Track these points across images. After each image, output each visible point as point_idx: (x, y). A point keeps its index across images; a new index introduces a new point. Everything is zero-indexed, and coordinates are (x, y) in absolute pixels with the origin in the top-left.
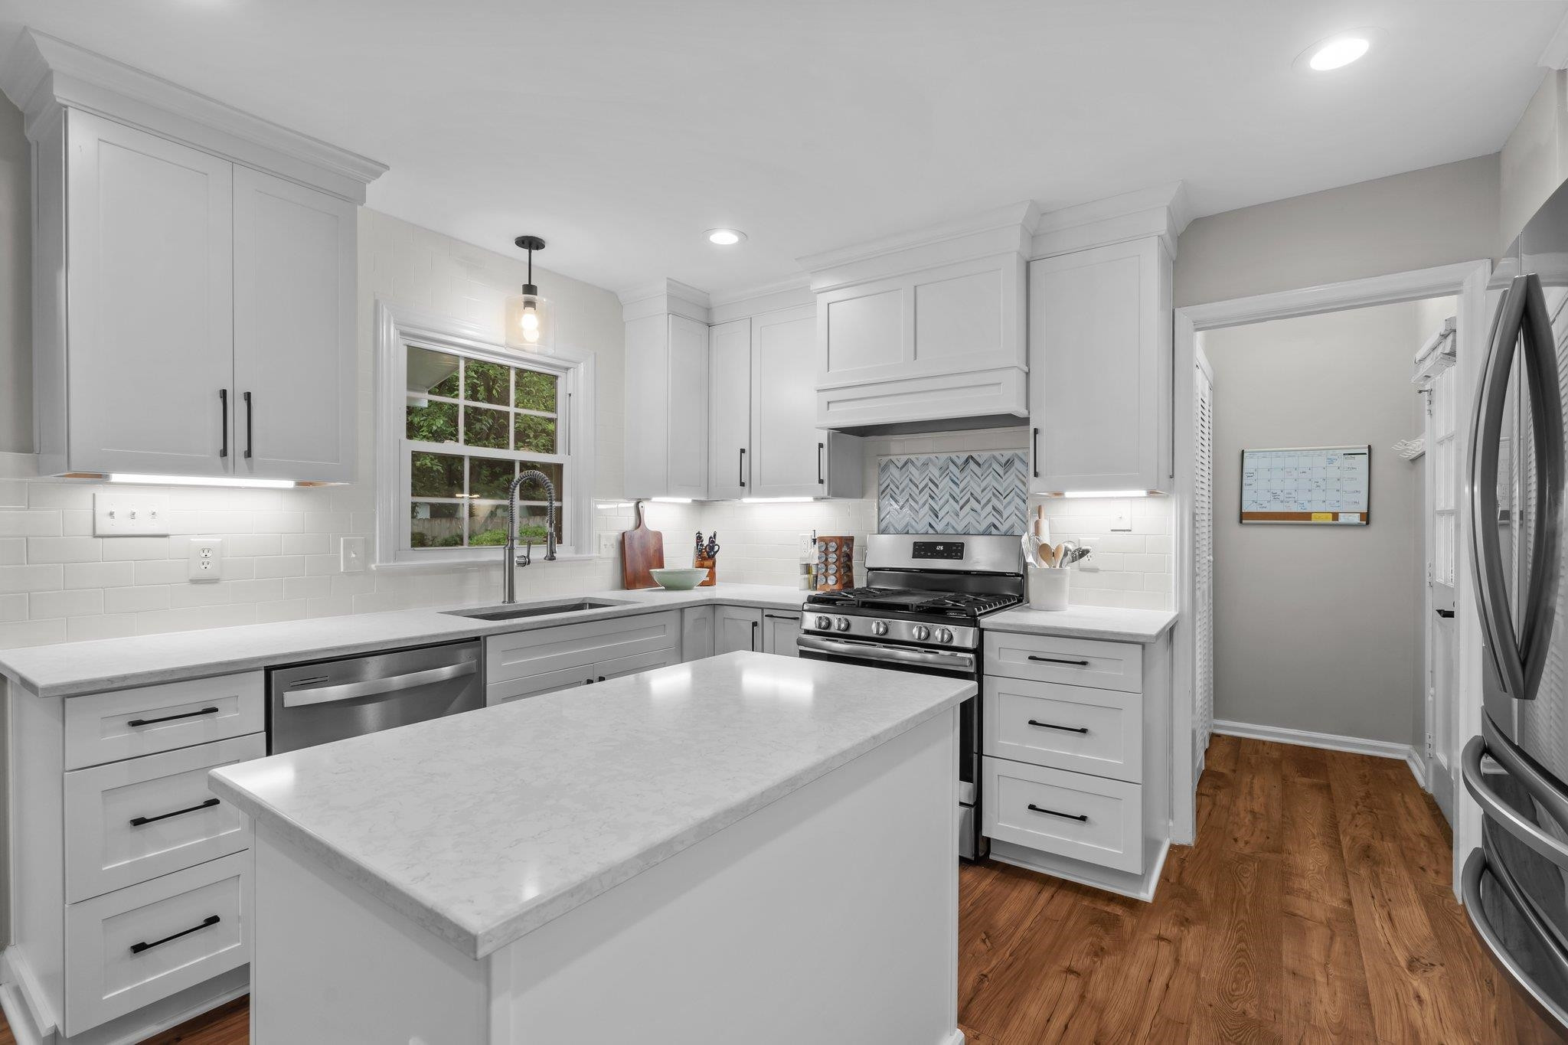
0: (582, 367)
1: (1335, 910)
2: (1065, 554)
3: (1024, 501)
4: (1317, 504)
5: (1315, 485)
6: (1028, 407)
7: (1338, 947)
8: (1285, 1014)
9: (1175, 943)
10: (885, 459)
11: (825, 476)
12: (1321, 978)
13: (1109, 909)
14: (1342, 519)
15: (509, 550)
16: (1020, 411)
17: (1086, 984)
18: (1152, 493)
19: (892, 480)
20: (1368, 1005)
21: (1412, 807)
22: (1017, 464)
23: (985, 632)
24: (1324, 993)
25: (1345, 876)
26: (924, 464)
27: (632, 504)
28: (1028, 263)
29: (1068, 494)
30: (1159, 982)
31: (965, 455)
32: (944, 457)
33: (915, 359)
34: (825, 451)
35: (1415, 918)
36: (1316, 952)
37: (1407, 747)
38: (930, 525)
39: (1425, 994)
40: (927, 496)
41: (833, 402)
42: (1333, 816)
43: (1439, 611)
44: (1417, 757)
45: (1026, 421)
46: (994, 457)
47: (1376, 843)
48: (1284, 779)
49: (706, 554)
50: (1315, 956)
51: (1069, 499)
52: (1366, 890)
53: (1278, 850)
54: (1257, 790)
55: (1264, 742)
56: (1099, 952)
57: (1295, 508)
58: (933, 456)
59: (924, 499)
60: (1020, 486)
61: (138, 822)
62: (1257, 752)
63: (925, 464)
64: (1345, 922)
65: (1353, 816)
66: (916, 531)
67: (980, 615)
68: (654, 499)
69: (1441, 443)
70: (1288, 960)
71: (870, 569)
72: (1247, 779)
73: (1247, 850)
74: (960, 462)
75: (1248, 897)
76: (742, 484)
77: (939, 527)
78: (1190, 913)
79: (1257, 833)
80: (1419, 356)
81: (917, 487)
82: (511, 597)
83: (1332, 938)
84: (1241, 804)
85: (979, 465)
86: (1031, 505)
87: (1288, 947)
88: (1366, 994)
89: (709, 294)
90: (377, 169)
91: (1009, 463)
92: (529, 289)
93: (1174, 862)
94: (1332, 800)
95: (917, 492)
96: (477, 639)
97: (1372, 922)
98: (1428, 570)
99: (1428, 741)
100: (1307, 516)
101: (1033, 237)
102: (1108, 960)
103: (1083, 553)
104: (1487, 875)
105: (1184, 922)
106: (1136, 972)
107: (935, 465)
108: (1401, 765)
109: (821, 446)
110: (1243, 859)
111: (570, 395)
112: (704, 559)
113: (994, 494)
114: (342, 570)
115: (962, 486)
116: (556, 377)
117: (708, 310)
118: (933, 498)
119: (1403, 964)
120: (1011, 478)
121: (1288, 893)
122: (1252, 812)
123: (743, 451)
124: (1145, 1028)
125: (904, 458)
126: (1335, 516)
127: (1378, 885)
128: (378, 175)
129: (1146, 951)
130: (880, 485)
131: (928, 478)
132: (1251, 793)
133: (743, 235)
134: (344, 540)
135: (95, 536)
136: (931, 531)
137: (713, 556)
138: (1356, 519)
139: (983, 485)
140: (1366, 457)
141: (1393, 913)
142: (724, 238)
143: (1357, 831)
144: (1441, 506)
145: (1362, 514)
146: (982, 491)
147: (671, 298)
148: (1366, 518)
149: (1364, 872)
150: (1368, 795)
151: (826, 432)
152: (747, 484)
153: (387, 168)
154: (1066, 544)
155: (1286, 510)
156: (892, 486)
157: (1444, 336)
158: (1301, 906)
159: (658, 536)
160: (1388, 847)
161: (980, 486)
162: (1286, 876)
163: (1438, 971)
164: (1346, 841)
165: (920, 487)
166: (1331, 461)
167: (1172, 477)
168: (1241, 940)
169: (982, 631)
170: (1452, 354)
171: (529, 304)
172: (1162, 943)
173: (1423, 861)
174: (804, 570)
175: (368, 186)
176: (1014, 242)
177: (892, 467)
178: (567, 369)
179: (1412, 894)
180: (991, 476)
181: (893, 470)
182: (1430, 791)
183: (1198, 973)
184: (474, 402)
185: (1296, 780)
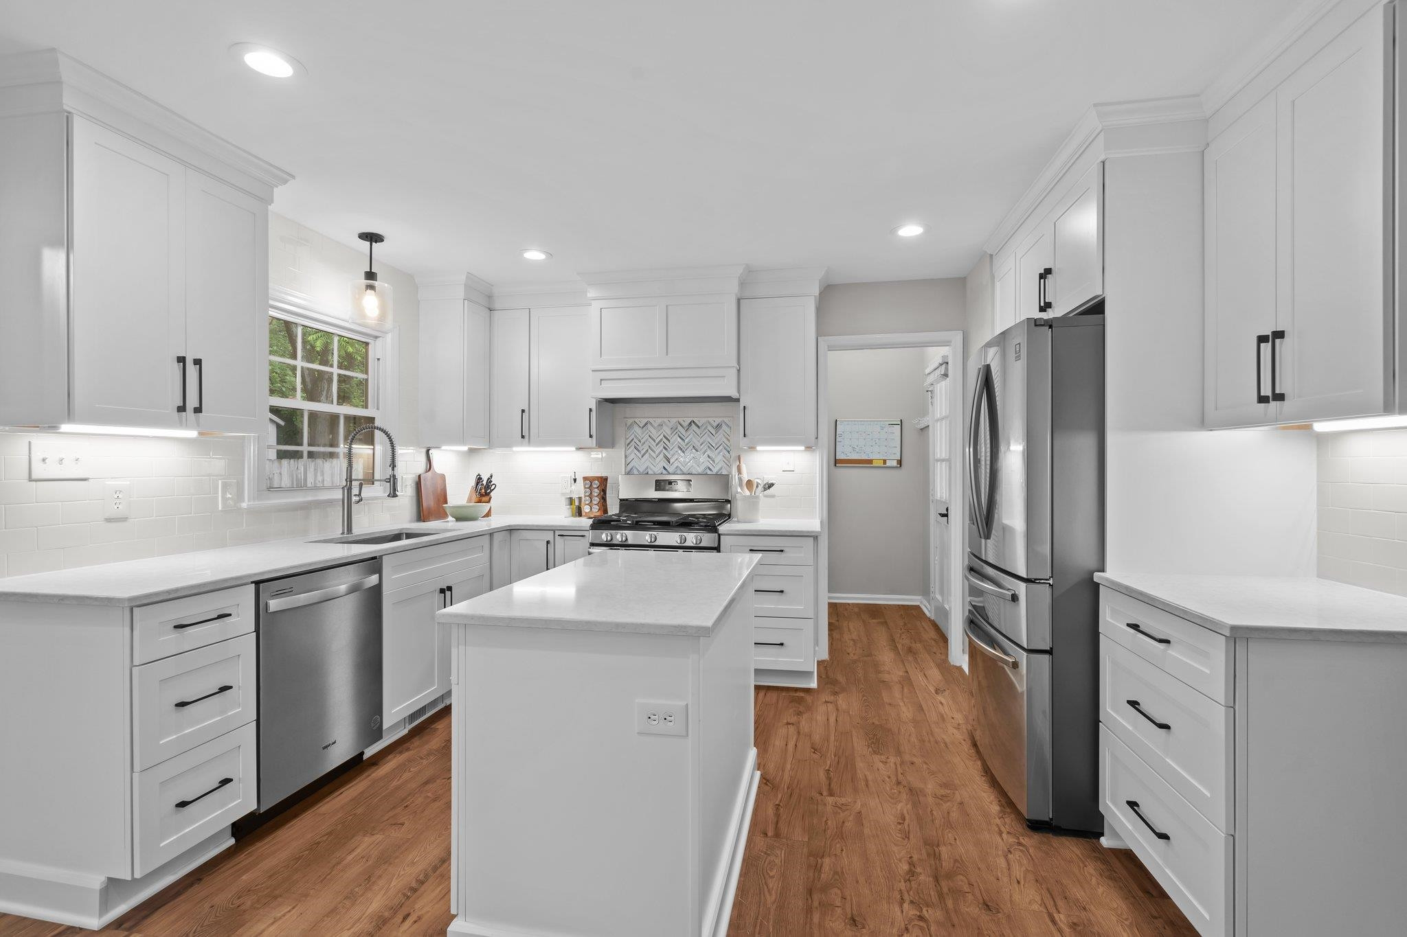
0: (389, 336)
1: (902, 676)
2: (757, 487)
3: (729, 452)
4: (875, 455)
5: (874, 443)
6: (739, 391)
7: (906, 690)
8: (890, 719)
9: (835, 703)
10: (630, 421)
11: (594, 433)
12: (902, 704)
13: (797, 695)
14: (888, 464)
15: (348, 490)
16: (734, 394)
17: (798, 728)
18: (808, 448)
19: (636, 436)
20: (922, 710)
21: (926, 627)
22: (724, 427)
23: (721, 536)
24: (904, 709)
25: (903, 661)
26: (659, 425)
27: (424, 450)
28: (739, 301)
29: (759, 448)
30: (832, 720)
31: (689, 420)
32: (674, 421)
33: (667, 355)
34: (594, 414)
35: (935, 673)
36: (897, 694)
37: (919, 597)
38: (664, 467)
39: (943, 701)
40: (662, 447)
41: (603, 380)
42: (892, 636)
43: (940, 514)
44: (925, 602)
45: (738, 400)
46: (709, 423)
47: (913, 645)
48: (864, 621)
49: (484, 490)
50: (897, 696)
51: (760, 451)
52: (913, 666)
53: (870, 655)
54: (851, 628)
55: (849, 604)
56: (799, 714)
57: (864, 457)
58: (666, 420)
59: (659, 450)
60: (727, 442)
61: (182, 705)
62: (846, 610)
63: (661, 425)
64: (907, 681)
65: (901, 635)
66: (654, 472)
67: (718, 525)
68: (443, 448)
69: (938, 420)
70: (886, 699)
71: (621, 500)
72: (845, 624)
73: (855, 658)
74: (685, 424)
75: (862, 677)
76: (523, 437)
77: (671, 470)
78: (837, 689)
79: (858, 649)
80: (927, 371)
81: (655, 441)
82: (350, 530)
83: (903, 688)
84: (846, 637)
85: (699, 427)
86: (734, 454)
87: (885, 695)
88: (921, 706)
89: (492, 286)
90: (285, 177)
91: (718, 427)
92: (370, 275)
93: (822, 669)
94: (889, 628)
95: (655, 445)
96: (375, 558)
97: (917, 677)
98: (931, 492)
99: (932, 590)
100: (870, 461)
101: (742, 284)
102: (805, 716)
103: (771, 486)
104: (972, 625)
105: (835, 693)
106: (820, 718)
107: (667, 426)
108: (918, 608)
109: (591, 410)
110: (855, 662)
111: (378, 359)
112: (482, 495)
113: (709, 447)
114: (220, 509)
115: (686, 441)
116: (367, 344)
117: (490, 297)
118: (666, 449)
119: (933, 692)
120: (720, 437)
121: (879, 673)
122: (853, 640)
123: (523, 411)
124: (832, 738)
125: (645, 421)
126: (885, 462)
127: (917, 663)
128: (285, 182)
129: (822, 709)
130: (627, 439)
131: (662, 436)
132: (849, 630)
133: (550, 255)
134: (222, 483)
135: (30, 480)
136: (665, 472)
137: (490, 493)
138: (895, 463)
139: (702, 441)
140: (899, 426)
141: (926, 673)
142: (534, 255)
143: (904, 641)
144: (938, 456)
145: (898, 460)
146: (701, 445)
147: (468, 287)
148: (900, 462)
149: (910, 658)
150: (905, 624)
151: (595, 400)
152: (527, 437)
153: (293, 177)
154: (757, 480)
155: (860, 458)
156: (635, 440)
157: (941, 365)
158: (886, 677)
159: (443, 477)
160: (919, 646)
161: (699, 441)
162: (876, 666)
163: (947, 693)
164: (899, 647)
165: (657, 441)
166: (882, 428)
167: (817, 438)
168: (863, 696)
169: (719, 535)
170: (946, 375)
171: (371, 287)
172: (828, 704)
173: (935, 650)
174: (568, 502)
175: (275, 189)
176: (733, 288)
177: (635, 426)
178: (376, 337)
179: (932, 664)
180: (706, 435)
181: (636, 429)
182: (932, 618)
183: (849, 712)
184: (307, 364)
185: (870, 621)
